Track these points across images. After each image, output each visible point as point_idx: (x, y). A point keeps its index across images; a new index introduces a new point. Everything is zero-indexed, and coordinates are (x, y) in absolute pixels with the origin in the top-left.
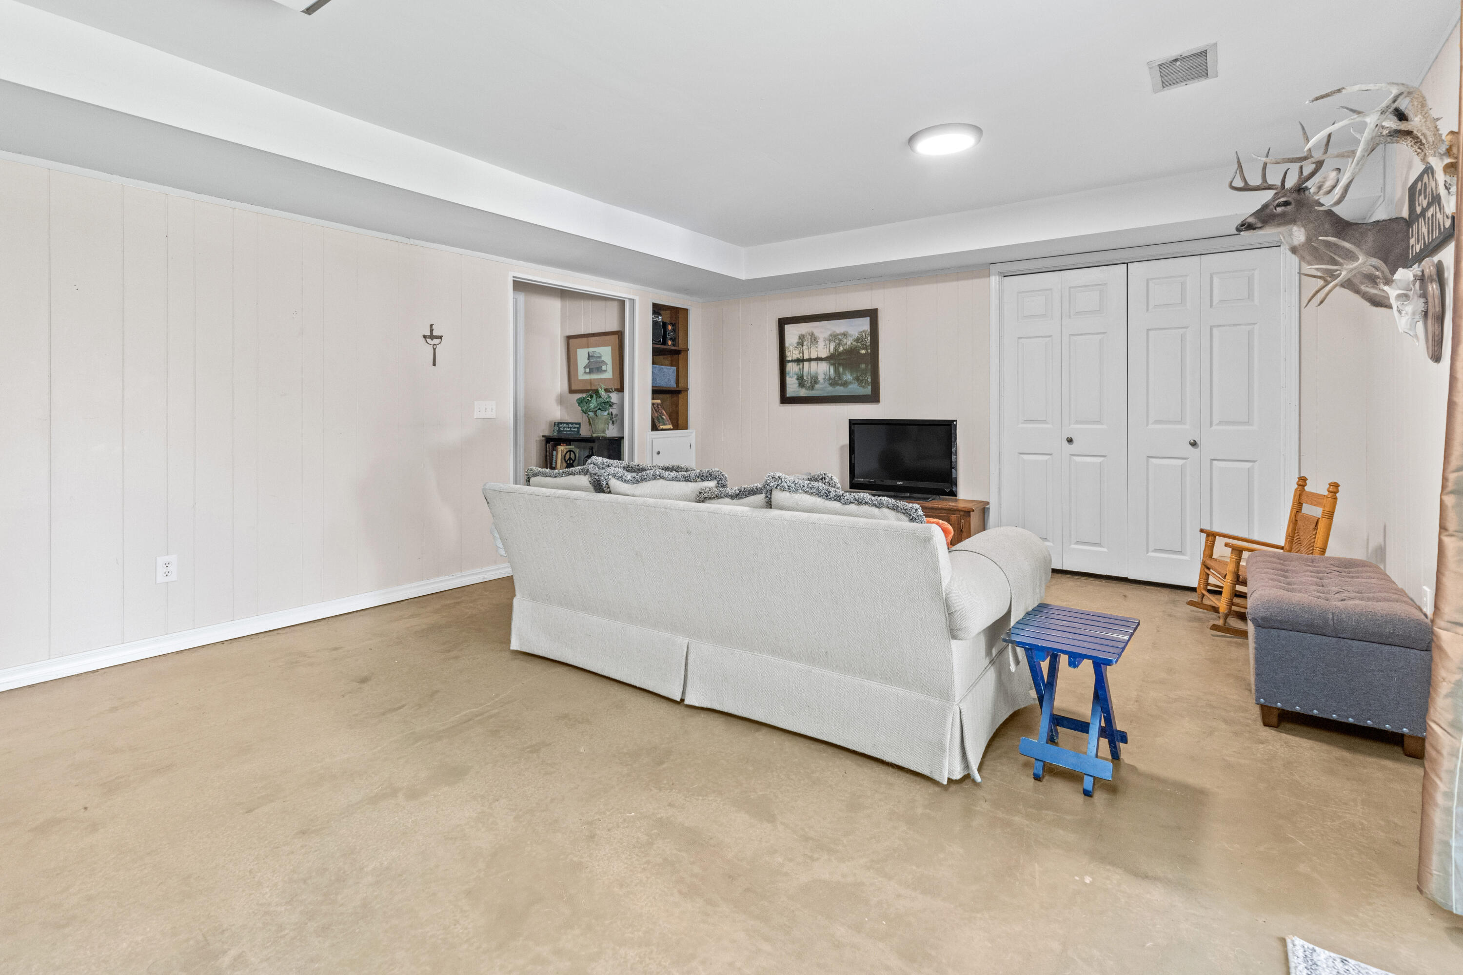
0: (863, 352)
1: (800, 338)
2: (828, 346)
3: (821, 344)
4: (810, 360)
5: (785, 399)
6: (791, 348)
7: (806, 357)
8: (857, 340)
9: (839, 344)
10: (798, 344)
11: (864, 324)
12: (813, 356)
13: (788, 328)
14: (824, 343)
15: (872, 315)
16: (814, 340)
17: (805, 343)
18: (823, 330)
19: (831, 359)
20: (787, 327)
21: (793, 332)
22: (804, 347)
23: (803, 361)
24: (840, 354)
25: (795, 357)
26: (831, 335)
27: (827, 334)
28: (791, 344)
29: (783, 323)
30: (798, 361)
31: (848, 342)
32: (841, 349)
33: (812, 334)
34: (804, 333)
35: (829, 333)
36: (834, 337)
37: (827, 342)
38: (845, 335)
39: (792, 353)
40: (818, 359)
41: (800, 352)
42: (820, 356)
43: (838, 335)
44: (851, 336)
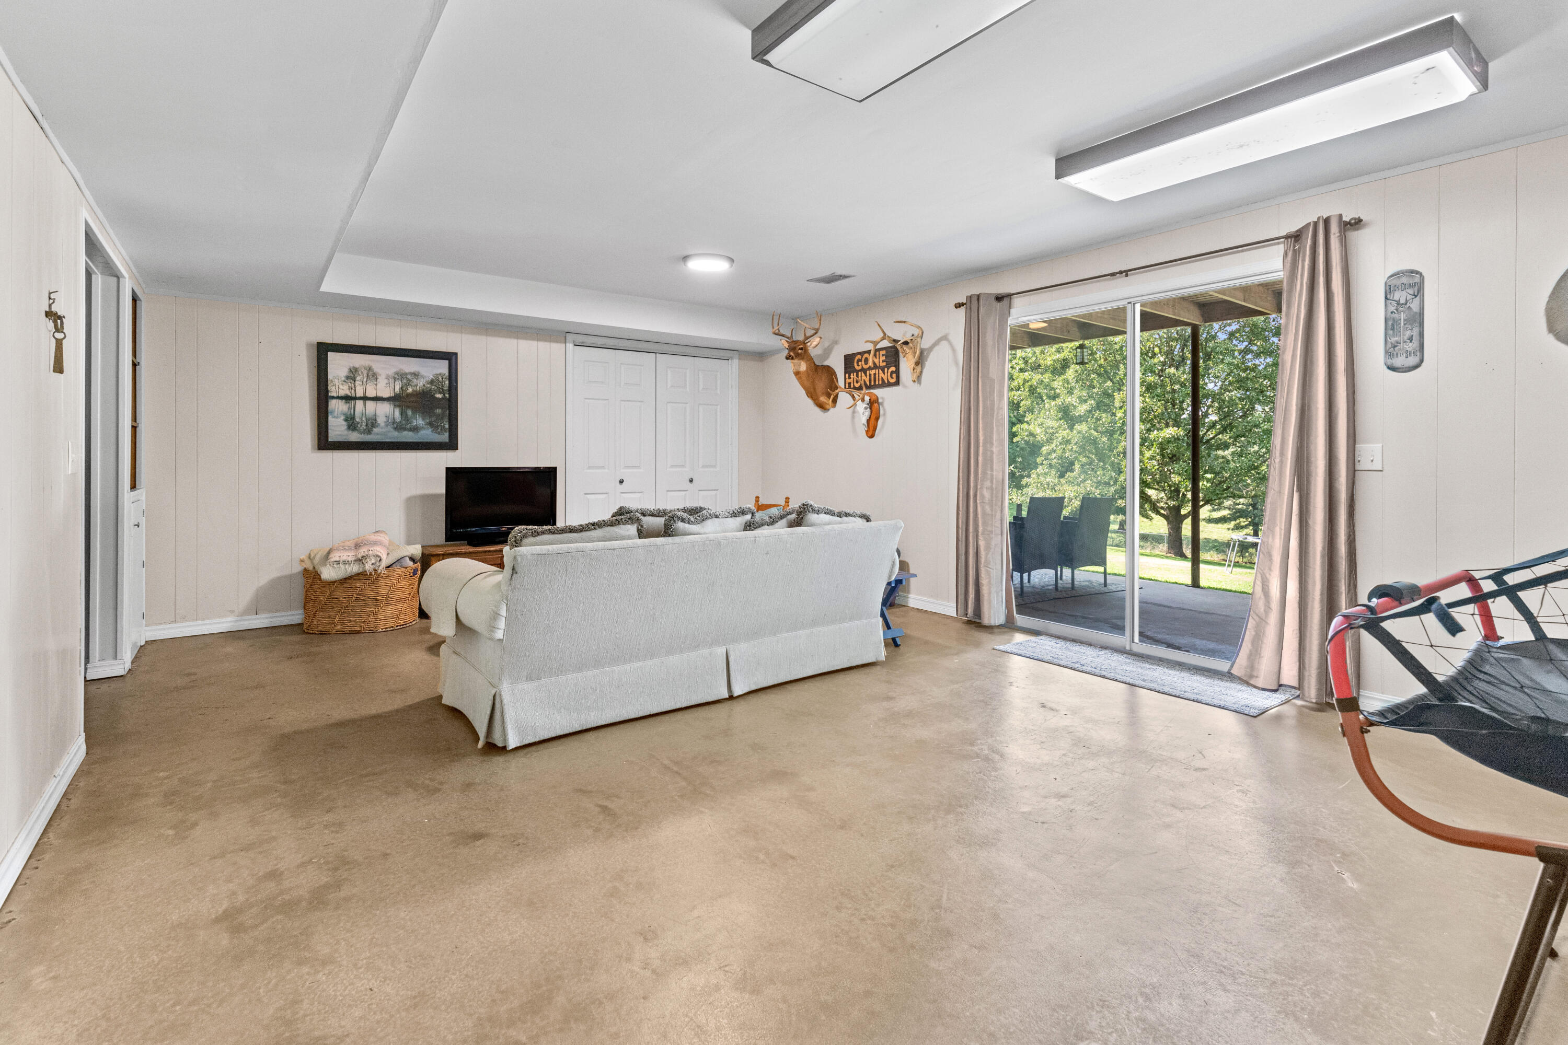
0: (439, 396)
1: (350, 371)
2: (392, 385)
3: (382, 382)
4: (365, 399)
5: (324, 443)
6: (336, 382)
7: (360, 393)
8: (432, 382)
9: (408, 385)
10: (347, 377)
11: (441, 367)
12: (371, 393)
13: (333, 358)
14: (386, 381)
15: (451, 358)
16: (372, 376)
17: (358, 378)
18: (385, 366)
19: (395, 399)
20: (331, 355)
21: (338, 365)
22: (357, 383)
23: (355, 398)
24: (408, 395)
25: (342, 393)
26: (397, 373)
27: (391, 371)
28: (337, 377)
29: (323, 350)
30: (347, 398)
31: (420, 384)
32: (410, 390)
33: (370, 369)
34: (357, 365)
35: (394, 370)
36: (400, 375)
37: (391, 381)
38: (416, 375)
39: (338, 387)
40: (377, 399)
41: (350, 388)
42: (380, 394)
43: (406, 374)
44: (423, 377)
